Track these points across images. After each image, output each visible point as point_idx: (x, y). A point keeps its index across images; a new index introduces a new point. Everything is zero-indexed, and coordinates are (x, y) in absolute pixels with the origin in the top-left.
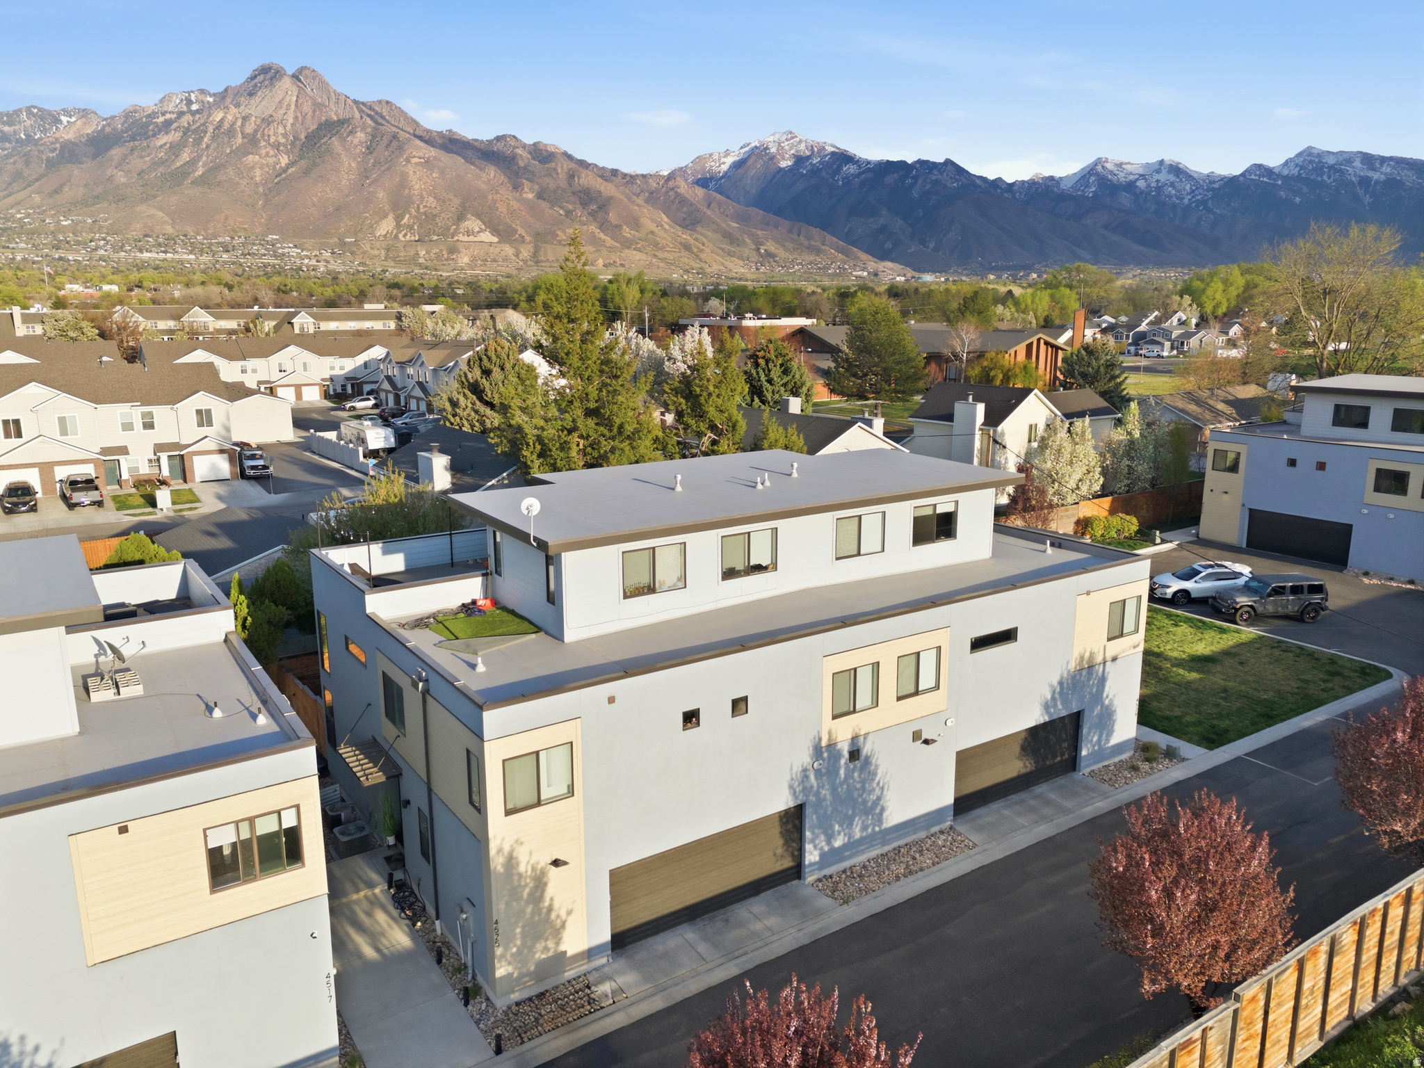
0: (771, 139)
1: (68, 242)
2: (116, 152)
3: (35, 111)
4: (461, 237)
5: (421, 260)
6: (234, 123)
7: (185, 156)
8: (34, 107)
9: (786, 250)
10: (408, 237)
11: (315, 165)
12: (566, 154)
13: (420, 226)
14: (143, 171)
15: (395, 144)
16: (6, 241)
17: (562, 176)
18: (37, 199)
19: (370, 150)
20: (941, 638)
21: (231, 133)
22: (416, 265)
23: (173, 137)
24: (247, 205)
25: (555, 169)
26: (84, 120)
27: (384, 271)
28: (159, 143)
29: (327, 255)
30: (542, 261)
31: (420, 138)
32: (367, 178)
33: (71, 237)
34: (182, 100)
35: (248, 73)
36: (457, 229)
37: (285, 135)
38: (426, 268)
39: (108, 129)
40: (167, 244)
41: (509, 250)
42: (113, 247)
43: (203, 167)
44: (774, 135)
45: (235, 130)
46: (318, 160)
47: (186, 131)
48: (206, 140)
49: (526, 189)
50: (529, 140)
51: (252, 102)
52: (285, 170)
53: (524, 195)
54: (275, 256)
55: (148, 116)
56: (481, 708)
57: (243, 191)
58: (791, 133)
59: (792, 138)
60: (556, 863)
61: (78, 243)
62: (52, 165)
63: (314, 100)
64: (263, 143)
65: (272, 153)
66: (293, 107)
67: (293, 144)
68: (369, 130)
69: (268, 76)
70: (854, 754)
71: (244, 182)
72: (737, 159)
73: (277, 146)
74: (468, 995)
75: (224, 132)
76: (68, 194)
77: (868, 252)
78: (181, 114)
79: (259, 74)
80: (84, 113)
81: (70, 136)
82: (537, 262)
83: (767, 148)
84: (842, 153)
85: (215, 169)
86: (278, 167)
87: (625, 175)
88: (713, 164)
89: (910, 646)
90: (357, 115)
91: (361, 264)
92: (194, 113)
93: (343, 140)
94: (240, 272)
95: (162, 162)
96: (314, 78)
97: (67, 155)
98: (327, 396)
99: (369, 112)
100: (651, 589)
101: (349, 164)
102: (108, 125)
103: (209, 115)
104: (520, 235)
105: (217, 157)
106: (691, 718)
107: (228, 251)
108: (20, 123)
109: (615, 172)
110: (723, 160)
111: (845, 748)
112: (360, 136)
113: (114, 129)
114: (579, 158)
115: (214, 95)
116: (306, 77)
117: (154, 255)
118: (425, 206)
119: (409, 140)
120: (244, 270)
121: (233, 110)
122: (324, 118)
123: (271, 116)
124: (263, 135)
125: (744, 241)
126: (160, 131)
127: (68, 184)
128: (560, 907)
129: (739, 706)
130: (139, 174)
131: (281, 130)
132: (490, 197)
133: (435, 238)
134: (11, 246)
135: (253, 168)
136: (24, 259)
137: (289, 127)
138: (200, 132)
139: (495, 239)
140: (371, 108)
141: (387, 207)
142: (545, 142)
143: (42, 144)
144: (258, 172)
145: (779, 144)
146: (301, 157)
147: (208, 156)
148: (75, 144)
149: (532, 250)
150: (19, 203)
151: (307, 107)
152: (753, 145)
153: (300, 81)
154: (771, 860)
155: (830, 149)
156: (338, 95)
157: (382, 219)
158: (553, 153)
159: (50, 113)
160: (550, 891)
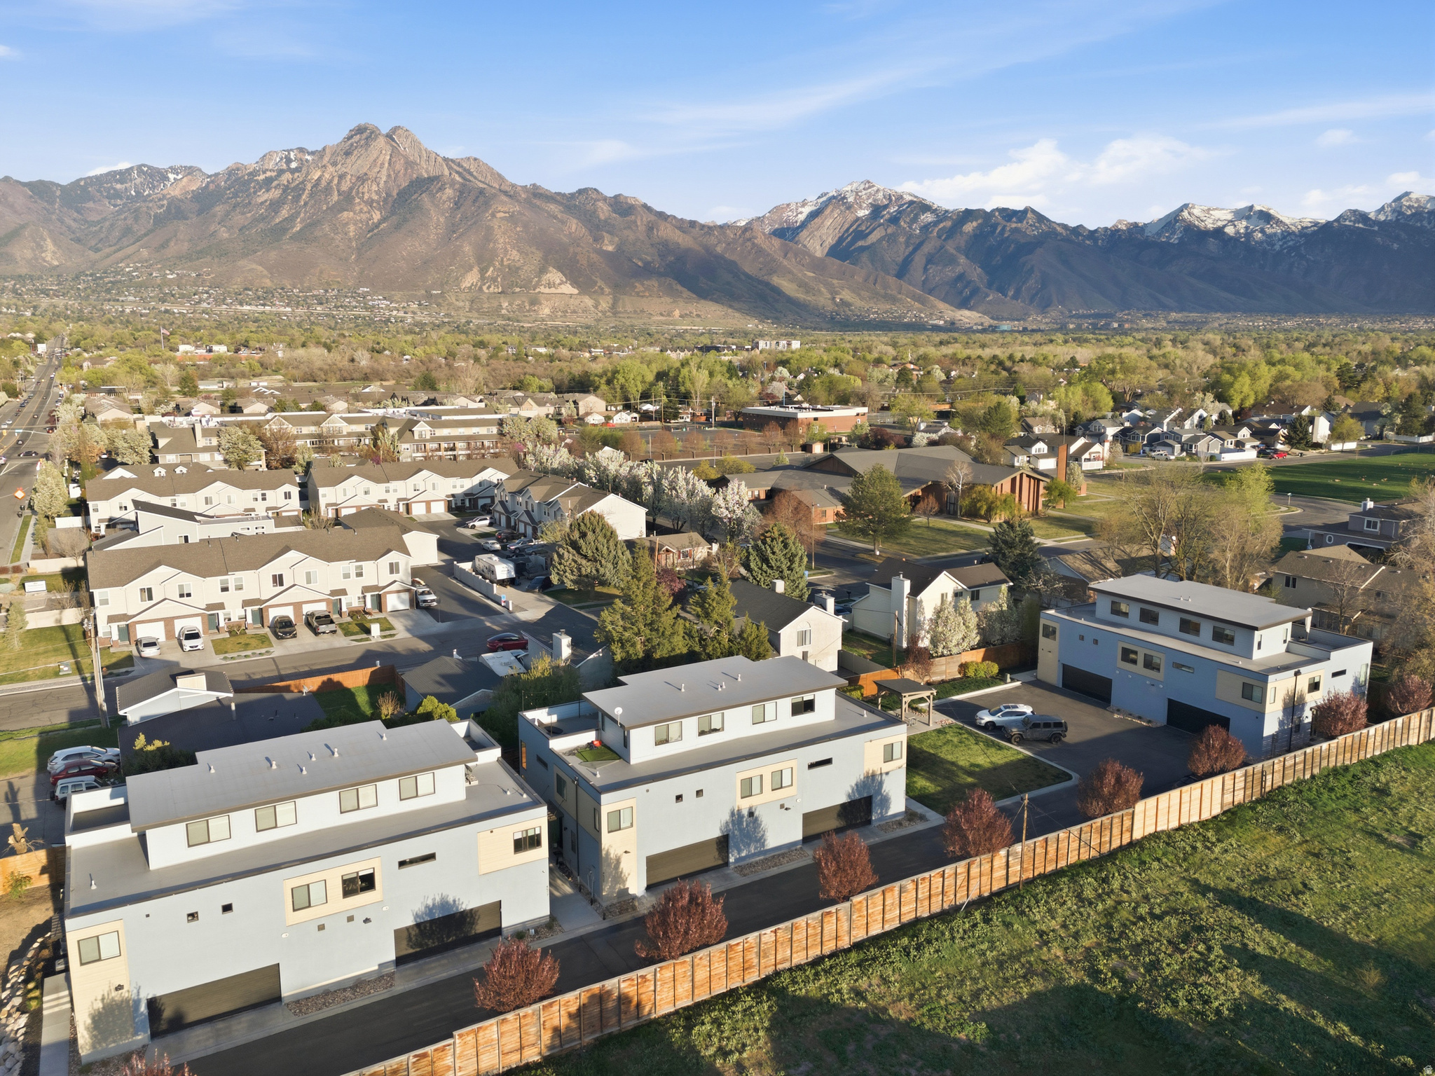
0: (849, 188)
1: (173, 295)
2: (219, 209)
3: (145, 169)
4: (542, 289)
5: (504, 312)
6: (331, 181)
7: (284, 213)
8: (145, 166)
9: (862, 299)
10: (491, 289)
11: (405, 220)
12: (645, 206)
13: (504, 279)
14: (244, 227)
15: (481, 199)
16: (116, 294)
17: (642, 228)
18: (145, 253)
19: (457, 205)
20: (793, 763)
21: (328, 190)
22: (499, 316)
23: (275, 194)
24: (341, 259)
25: (635, 222)
26: (190, 177)
27: (468, 323)
28: (260, 200)
29: (414, 306)
30: (620, 312)
31: (505, 193)
32: (454, 232)
33: (176, 290)
34: (281, 159)
35: (345, 133)
36: (539, 281)
37: (377, 193)
38: (509, 319)
39: (212, 187)
40: (266, 297)
41: (588, 301)
42: (215, 300)
43: (300, 223)
44: (851, 184)
45: (331, 188)
46: (408, 216)
47: (286, 189)
48: (304, 197)
49: (606, 242)
50: (609, 192)
51: (348, 161)
52: (377, 226)
53: (604, 248)
54: (366, 308)
55: (250, 174)
56: (600, 793)
57: (338, 246)
58: (869, 182)
59: (869, 187)
60: (626, 852)
61: (183, 296)
62: (159, 221)
63: (406, 157)
64: (357, 200)
65: (365, 209)
66: (386, 165)
67: (385, 200)
68: (457, 186)
69: (364, 136)
70: (751, 814)
71: (338, 237)
72: (814, 208)
73: (370, 203)
74: (592, 902)
75: (321, 190)
76: (173, 249)
77: (944, 300)
78: (281, 172)
79: (356, 135)
80: (190, 171)
81: (176, 192)
82: (615, 314)
83: (844, 198)
84: (921, 202)
85: (312, 225)
86: (370, 222)
87: (703, 227)
88: (790, 213)
89: (777, 767)
90: (446, 172)
91: (447, 315)
92: (293, 171)
93: (433, 196)
94: (333, 325)
95: (263, 218)
96: (407, 137)
97: (173, 211)
98: (450, 509)
99: (458, 169)
100: (667, 741)
101: (438, 219)
102: (212, 182)
103: (308, 174)
104: (600, 287)
105: (314, 214)
106: (679, 798)
107: (321, 304)
108: (131, 180)
109: (693, 224)
110: (800, 209)
111: (745, 812)
112: (449, 192)
113: (218, 186)
114: (658, 210)
115: (312, 153)
116: (399, 136)
117: (254, 308)
118: (509, 259)
119: (495, 196)
120: (337, 323)
121: (331, 169)
122: (415, 176)
123: (366, 174)
124: (358, 193)
125: (819, 291)
126: (261, 189)
127: (174, 239)
128: (626, 872)
129: (699, 793)
130: (240, 230)
131: (375, 188)
132: (571, 250)
133: (518, 290)
134: (121, 299)
135: (347, 224)
136: (133, 312)
137: (382, 185)
138: (299, 189)
139: (576, 291)
140: (459, 165)
141: (472, 260)
142: (625, 194)
143: (151, 201)
144: (352, 228)
145: (857, 193)
146: (393, 213)
147: (306, 212)
148: (181, 201)
149: (611, 301)
150: (128, 257)
151: (399, 166)
152: (831, 194)
153: (393, 140)
154: (712, 859)
155: (908, 198)
156: (429, 153)
157: (467, 271)
158: (633, 205)
159: (158, 171)
160: (622, 865)
